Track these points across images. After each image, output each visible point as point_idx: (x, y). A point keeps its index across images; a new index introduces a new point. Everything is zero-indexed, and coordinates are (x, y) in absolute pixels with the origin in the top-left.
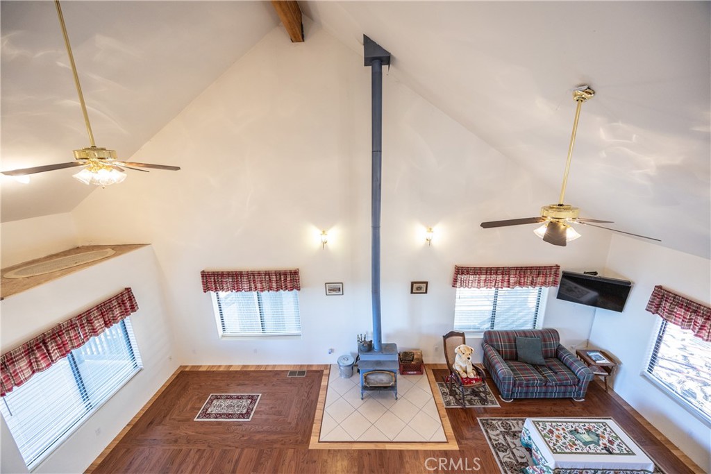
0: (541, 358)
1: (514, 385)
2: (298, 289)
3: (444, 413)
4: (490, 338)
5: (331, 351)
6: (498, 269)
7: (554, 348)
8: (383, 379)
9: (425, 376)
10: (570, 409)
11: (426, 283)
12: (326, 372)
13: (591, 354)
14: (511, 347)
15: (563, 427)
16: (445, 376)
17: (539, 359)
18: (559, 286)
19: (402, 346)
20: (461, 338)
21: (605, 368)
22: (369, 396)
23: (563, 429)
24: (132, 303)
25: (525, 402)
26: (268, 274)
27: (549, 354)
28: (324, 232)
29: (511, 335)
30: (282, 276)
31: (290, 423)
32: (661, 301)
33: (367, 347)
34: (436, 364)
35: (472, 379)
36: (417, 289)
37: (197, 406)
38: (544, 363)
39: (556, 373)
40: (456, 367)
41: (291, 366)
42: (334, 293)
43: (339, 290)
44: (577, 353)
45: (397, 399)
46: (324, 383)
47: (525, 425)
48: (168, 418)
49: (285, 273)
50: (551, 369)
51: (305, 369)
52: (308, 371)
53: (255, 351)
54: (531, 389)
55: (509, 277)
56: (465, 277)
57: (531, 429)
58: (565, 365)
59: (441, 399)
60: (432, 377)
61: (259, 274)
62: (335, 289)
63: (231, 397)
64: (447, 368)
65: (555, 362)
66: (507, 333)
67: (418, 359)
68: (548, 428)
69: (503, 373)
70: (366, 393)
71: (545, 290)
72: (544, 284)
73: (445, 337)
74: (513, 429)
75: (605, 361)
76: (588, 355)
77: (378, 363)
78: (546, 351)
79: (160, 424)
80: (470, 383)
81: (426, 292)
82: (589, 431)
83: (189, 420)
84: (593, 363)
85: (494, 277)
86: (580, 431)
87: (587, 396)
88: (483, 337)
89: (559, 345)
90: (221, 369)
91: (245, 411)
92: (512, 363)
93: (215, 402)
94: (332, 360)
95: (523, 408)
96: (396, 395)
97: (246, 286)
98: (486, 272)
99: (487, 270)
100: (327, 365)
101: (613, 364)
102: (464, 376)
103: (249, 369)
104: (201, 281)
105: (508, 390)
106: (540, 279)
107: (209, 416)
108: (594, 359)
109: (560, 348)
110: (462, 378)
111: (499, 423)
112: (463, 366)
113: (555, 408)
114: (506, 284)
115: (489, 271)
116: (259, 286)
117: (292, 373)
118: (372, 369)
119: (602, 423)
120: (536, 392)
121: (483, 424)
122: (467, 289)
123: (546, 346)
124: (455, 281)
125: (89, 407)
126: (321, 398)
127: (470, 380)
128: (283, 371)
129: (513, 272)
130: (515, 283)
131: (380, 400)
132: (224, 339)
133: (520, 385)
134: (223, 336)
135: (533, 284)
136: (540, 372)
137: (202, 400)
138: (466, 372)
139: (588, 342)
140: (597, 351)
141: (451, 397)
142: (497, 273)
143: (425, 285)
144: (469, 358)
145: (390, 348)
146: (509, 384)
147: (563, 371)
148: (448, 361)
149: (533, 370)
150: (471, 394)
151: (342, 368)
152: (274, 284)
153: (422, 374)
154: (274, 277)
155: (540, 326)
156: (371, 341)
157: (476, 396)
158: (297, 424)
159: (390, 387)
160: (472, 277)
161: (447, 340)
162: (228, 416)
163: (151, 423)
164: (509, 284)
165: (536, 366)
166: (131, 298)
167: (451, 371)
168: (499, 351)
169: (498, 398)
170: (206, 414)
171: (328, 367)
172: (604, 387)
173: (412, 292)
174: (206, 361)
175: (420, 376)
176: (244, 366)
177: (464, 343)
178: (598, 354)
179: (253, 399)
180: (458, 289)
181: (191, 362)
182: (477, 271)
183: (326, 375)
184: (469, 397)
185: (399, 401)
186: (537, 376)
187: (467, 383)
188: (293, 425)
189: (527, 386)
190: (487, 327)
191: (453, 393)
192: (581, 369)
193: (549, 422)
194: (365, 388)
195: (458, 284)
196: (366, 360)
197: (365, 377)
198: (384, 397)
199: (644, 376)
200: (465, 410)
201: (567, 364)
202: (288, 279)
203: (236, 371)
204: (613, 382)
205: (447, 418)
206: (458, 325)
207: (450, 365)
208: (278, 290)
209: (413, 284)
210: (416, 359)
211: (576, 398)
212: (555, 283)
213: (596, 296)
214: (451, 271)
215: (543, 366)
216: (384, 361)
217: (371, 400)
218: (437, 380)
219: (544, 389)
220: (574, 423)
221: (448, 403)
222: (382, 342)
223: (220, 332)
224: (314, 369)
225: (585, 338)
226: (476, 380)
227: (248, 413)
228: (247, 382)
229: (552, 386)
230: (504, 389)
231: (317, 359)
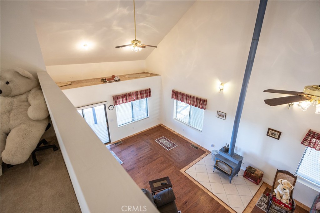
2: (205, 109)
3: (252, 206)
5: (213, 146)
8: (226, 168)
9: (258, 187)
11: (280, 133)
12: (207, 153)
16: (269, 192)
20: (293, 179)
22: (218, 173)
24: (150, 94)
26: (194, 98)
28: (222, 84)
30: (199, 101)
31: (180, 160)
33: (226, 150)
36: (272, 134)
37: (158, 137)
41: (195, 143)
42: (221, 117)
43: (224, 117)
45: (230, 183)
46: (202, 156)
48: (149, 136)
49: (200, 100)
51: (199, 147)
52: (199, 149)
53: (184, 130)
56: (315, 140)
59: (257, 201)
60: (263, 190)
61: (191, 97)
62: (222, 115)
63: (168, 141)
67: (258, 175)
70: (216, 170)
73: (278, 172)
77: (227, 160)
79: (147, 136)
81: (278, 139)
83: (154, 139)
90: (171, 131)
91: (169, 147)
93: (163, 139)
94: (211, 149)
96: (231, 180)
97: (185, 100)
100: (210, 151)
102: (278, 198)
103: (179, 136)
104: (171, 93)
107: (159, 142)
116: (189, 102)
117: (193, 146)
118: (221, 160)
122: (315, 150)
124: (305, 140)
125: (133, 120)
126: (197, 160)
128: (190, 143)
131: (221, 178)
132: (175, 120)
134: (175, 119)
137: (160, 136)
138: (281, 197)
141: (265, 205)
144: (284, 189)
145: (238, 157)
148: (274, 185)
151: (213, 155)
152: (195, 103)
153: (257, 184)
154: (196, 100)
156: (229, 148)
158: (182, 162)
159: (227, 174)
162: (164, 145)
163: (145, 135)
166: (150, 92)
170: (158, 141)
171: (209, 152)
173: (267, 135)
174: (168, 126)
176: (179, 134)
179: (174, 145)
181: (164, 124)
183: (206, 154)
188: (181, 161)
194: (215, 167)
195: (307, 143)
196: (222, 155)
197: (217, 162)
198: (224, 178)
202: (201, 103)
203: (175, 134)
207: (273, 188)
208: (196, 107)
210: (255, 174)
216: (230, 161)
217: (218, 175)
218: (264, 193)
221: (260, 205)
223: (174, 117)
224: (203, 149)
226: (286, 206)
227: (169, 148)
228: (176, 139)
231: (207, 146)
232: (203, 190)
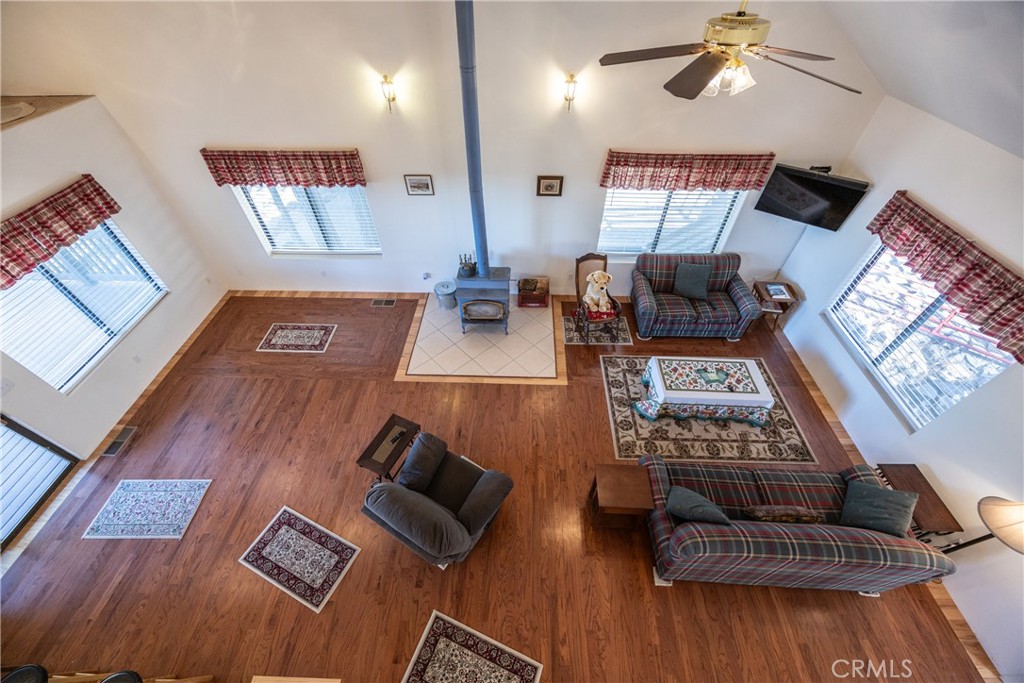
0: (704, 290)
1: (656, 322)
2: (363, 183)
3: (562, 349)
4: (645, 265)
5: (427, 276)
6: (674, 157)
7: (726, 279)
8: (488, 311)
9: (549, 310)
10: (718, 349)
11: (561, 179)
12: (421, 302)
13: (771, 288)
14: (668, 276)
15: (692, 366)
16: (573, 309)
17: (701, 292)
18: (763, 189)
19: (517, 273)
20: (602, 262)
21: (784, 306)
22: (473, 330)
23: (691, 368)
24: (104, 199)
25: (666, 341)
26: (308, 156)
27: (717, 287)
28: (385, 77)
29: (673, 261)
30: (333, 162)
31: (373, 356)
32: (893, 215)
33: (469, 271)
34: (568, 296)
35: (604, 314)
36: (547, 188)
37: (257, 336)
38: (705, 297)
39: (714, 309)
40: (586, 299)
41: (375, 293)
42: (420, 192)
43: (428, 188)
44: (755, 286)
45: (507, 334)
46: (417, 314)
47: (649, 364)
48: (224, 347)
49: (336, 156)
50: (710, 304)
51: (394, 298)
52: (398, 300)
53: (324, 274)
54: (676, 327)
55: (690, 171)
56: (621, 170)
57: (653, 367)
58: (732, 300)
59: (562, 336)
60: (559, 310)
61: (295, 156)
62: (421, 185)
63: (299, 328)
64: (576, 300)
65: (721, 296)
66: (669, 257)
67: (542, 289)
68: (674, 365)
69: (644, 307)
70: (468, 326)
71: (744, 194)
72: (743, 185)
73: (579, 261)
74: (638, 367)
75: (786, 296)
76: (767, 289)
77: (483, 291)
78: (714, 283)
79: (215, 353)
80: (600, 317)
81: (560, 194)
82: (719, 370)
83: (250, 351)
84: (767, 298)
85: (666, 171)
86: (709, 369)
87: (745, 336)
88: (635, 262)
89: (736, 275)
90: (283, 296)
91: (317, 343)
92: (662, 297)
93: (279, 332)
94: (427, 287)
95: (661, 346)
96: (506, 329)
97: (280, 176)
98: (656, 163)
99: (657, 159)
100: (424, 294)
101: (794, 300)
102: (594, 309)
103: (321, 296)
104: (206, 166)
105: (647, 327)
106: (738, 177)
107: (274, 346)
108: (772, 292)
109: (735, 278)
111: (625, 361)
112: (595, 297)
113: (700, 348)
114: (682, 183)
115: (661, 160)
116: (300, 177)
117: (377, 302)
118: (472, 298)
119: (740, 363)
120: (682, 330)
121: (605, 362)
122: (621, 190)
123: (716, 275)
124: (606, 175)
125: (111, 334)
126: (412, 331)
127: (600, 314)
128: (365, 300)
129: (697, 164)
130: (697, 182)
131: (486, 335)
132: (276, 257)
133: (663, 321)
134: (273, 253)
135: (725, 185)
136: (695, 308)
137: (263, 330)
138: (598, 306)
139: (778, 273)
140: (781, 284)
141: (576, 334)
142: (672, 163)
143: (558, 181)
144: (602, 288)
145: (503, 273)
146: (649, 320)
147: (726, 309)
148: (578, 292)
149: (686, 304)
150: (601, 330)
151: (441, 297)
152: (322, 175)
153: (547, 306)
154: (320, 162)
155: (719, 251)
156: (475, 263)
157: (608, 332)
158: (381, 357)
159: (497, 320)
160: (631, 171)
161: (581, 265)
162: (297, 347)
163: (204, 352)
164: (687, 184)
165: (693, 301)
166: (100, 191)
167: (580, 302)
168: (650, 281)
169: (634, 336)
170: (269, 344)
171: (425, 296)
172: (772, 327)
173: (539, 194)
174: (262, 285)
175: (543, 309)
176: (314, 293)
178: (782, 287)
179: (327, 331)
180: (609, 191)
181: (243, 286)
182: (641, 160)
183: (422, 305)
184: (598, 334)
185: (509, 336)
186: (688, 312)
187: (595, 318)
188: (377, 358)
189: (672, 323)
190: (644, 246)
191: (579, 329)
192: (749, 307)
193: (679, 360)
194: (465, 321)
195: (610, 181)
197: (465, 308)
198: (491, 331)
199: (824, 315)
200: (588, 348)
201: (735, 299)
202: (344, 166)
203: (304, 299)
204: (785, 321)
205: (564, 355)
206: (603, 246)
207: (579, 296)
208: (331, 185)
209: (540, 178)
210: (539, 289)
211: (730, 338)
212: (758, 184)
213: (826, 210)
214: (603, 157)
215: (703, 300)
216: (490, 290)
217: (475, 334)
218: (563, 314)
219: (692, 326)
220: (706, 362)
221: (570, 340)
222: (491, 265)
223: (268, 248)
224: (406, 298)
225: (776, 267)
226: (608, 315)
227: (321, 345)
228: (318, 311)
229: (704, 324)
230: (642, 327)
231: (411, 285)
232: (471, 384)
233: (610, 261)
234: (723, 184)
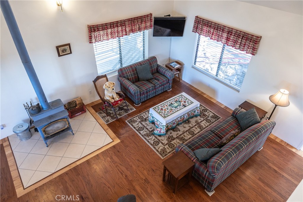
0: (151, 74)
1: (140, 95)
3: (107, 127)
4: (122, 73)
6: (117, 22)
7: (155, 67)
8: (59, 126)
9: (88, 113)
10: (167, 96)
12: (5, 144)
13: (172, 64)
14: (134, 74)
15: (166, 104)
16: (101, 106)
17: (150, 76)
18: (153, 27)
19: (65, 100)
20: (105, 78)
21: (179, 70)
22: (52, 142)
23: (166, 106)
25: (147, 102)
27: (154, 72)
29: (133, 67)
32: (198, 25)
34: (93, 103)
35: (118, 101)
36: (63, 51)
38: (153, 77)
39: (158, 80)
40: (107, 98)
44: (166, 66)
45: (74, 134)
47: (150, 112)
50: (156, 79)
54: (149, 93)
55: (125, 27)
56: (97, 33)
57: (153, 113)
58: (162, 74)
59: (102, 121)
60: (93, 111)
64: (101, 101)
65: (157, 74)
66: (131, 66)
67: (80, 103)
68: (160, 108)
69: (133, 91)
70: (49, 141)
71: (147, 32)
72: (146, 28)
73: (94, 82)
74: (144, 118)
75: (178, 66)
76: (171, 66)
77: (51, 117)
78: (152, 70)
80: (117, 103)
81: (71, 53)
82: (176, 101)
84: (173, 69)
85: (116, 29)
86: (173, 103)
87: (173, 87)
88: (118, 74)
89: (158, 65)
92: (137, 84)
95: (147, 105)
96: (72, 132)
98: (111, 27)
99: (111, 25)
101: (181, 66)
102: (113, 101)
105: (138, 99)
106: (143, 25)
108: (173, 66)
109: (158, 66)
110: (112, 103)
111: (137, 118)
112: (111, 95)
113: (161, 98)
114: (124, 33)
115: (113, 25)
118: (47, 123)
119: (180, 95)
120: (151, 94)
121: (129, 123)
122: (100, 43)
123: (151, 67)
124: (90, 38)
127: (116, 102)
129: (127, 23)
130: (130, 31)
131: (61, 141)
133: (143, 93)
135: (140, 29)
136: (151, 83)
138: (113, 99)
139: (169, 59)
140: (174, 62)
141: (108, 117)
142: (117, 25)
143: (68, 46)
144: (113, 89)
145: (57, 103)
146: (138, 95)
147: (162, 79)
148: (100, 97)
149: (148, 83)
150: (119, 110)
151: (20, 134)
153: (85, 112)
155: (147, 57)
156: (38, 104)
157: (122, 110)
159: (66, 129)
160: (101, 33)
161: (96, 83)
164: (126, 33)
165: (149, 80)
167: (104, 101)
168: (128, 79)
169: (134, 106)
172: (178, 80)
173: (59, 56)
175: (84, 114)
177: (108, 81)
178: (175, 63)
180: (94, 44)
182: (104, 27)
183: (7, 146)
184: (118, 112)
185: (75, 135)
186: (150, 85)
187: (116, 105)
189: (147, 93)
190: (118, 67)
191: (108, 114)
192: (169, 74)
193: (159, 106)
194: (46, 138)
195: (94, 41)
196: (40, 119)
197: (44, 131)
198: (64, 138)
199: (193, 67)
200: (118, 120)
201: (163, 74)
204: (181, 75)
205: (109, 129)
206: (100, 71)
207: (102, 99)
209: (57, 48)
210: (78, 104)
211: (169, 90)
212: (151, 26)
213: (170, 32)
214: (85, 30)
215: (152, 79)
217: (55, 144)
218: (96, 111)
219: (154, 91)
220: (170, 100)
221: (107, 121)
222: (49, 101)
225: (168, 57)
226: (120, 100)
229: (158, 88)
230: (136, 100)
233: (108, 77)
234: (139, 29)
